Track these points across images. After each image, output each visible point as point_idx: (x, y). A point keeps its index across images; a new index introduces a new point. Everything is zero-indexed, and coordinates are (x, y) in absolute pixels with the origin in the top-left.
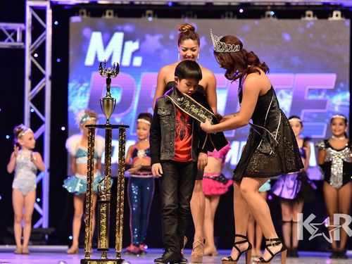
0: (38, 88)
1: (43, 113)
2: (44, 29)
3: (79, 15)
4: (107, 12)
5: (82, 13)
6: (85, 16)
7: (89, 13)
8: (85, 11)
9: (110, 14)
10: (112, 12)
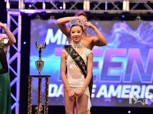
0: (13, 58)
1: (16, 71)
2: (17, 27)
3: (35, 18)
4: (51, 17)
5: (38, 18)
6: (39, 20)
7: (42, 18)
8: (39, 17)
9: (52, 18)
10: (54, 17)
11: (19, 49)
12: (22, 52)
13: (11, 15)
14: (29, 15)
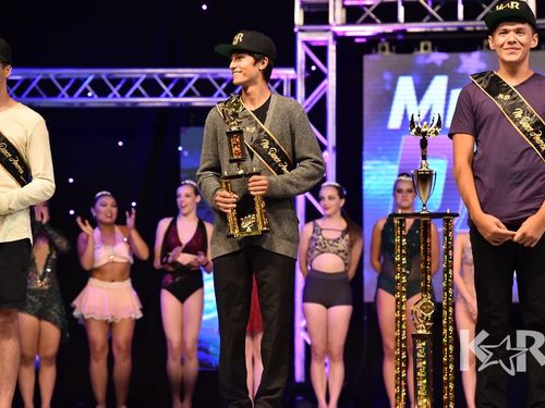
2: (324, 76)
3: (377, 51)
4: (422, 45)
5: (383, 49)
6: (387, 53)
7: (394, 48)
8: (387, 45)
9: (426, 48)
10: (429, 44)
11: (331, 141)
12: (339, 149)
13: (307, 43)
14: (357, 40)
